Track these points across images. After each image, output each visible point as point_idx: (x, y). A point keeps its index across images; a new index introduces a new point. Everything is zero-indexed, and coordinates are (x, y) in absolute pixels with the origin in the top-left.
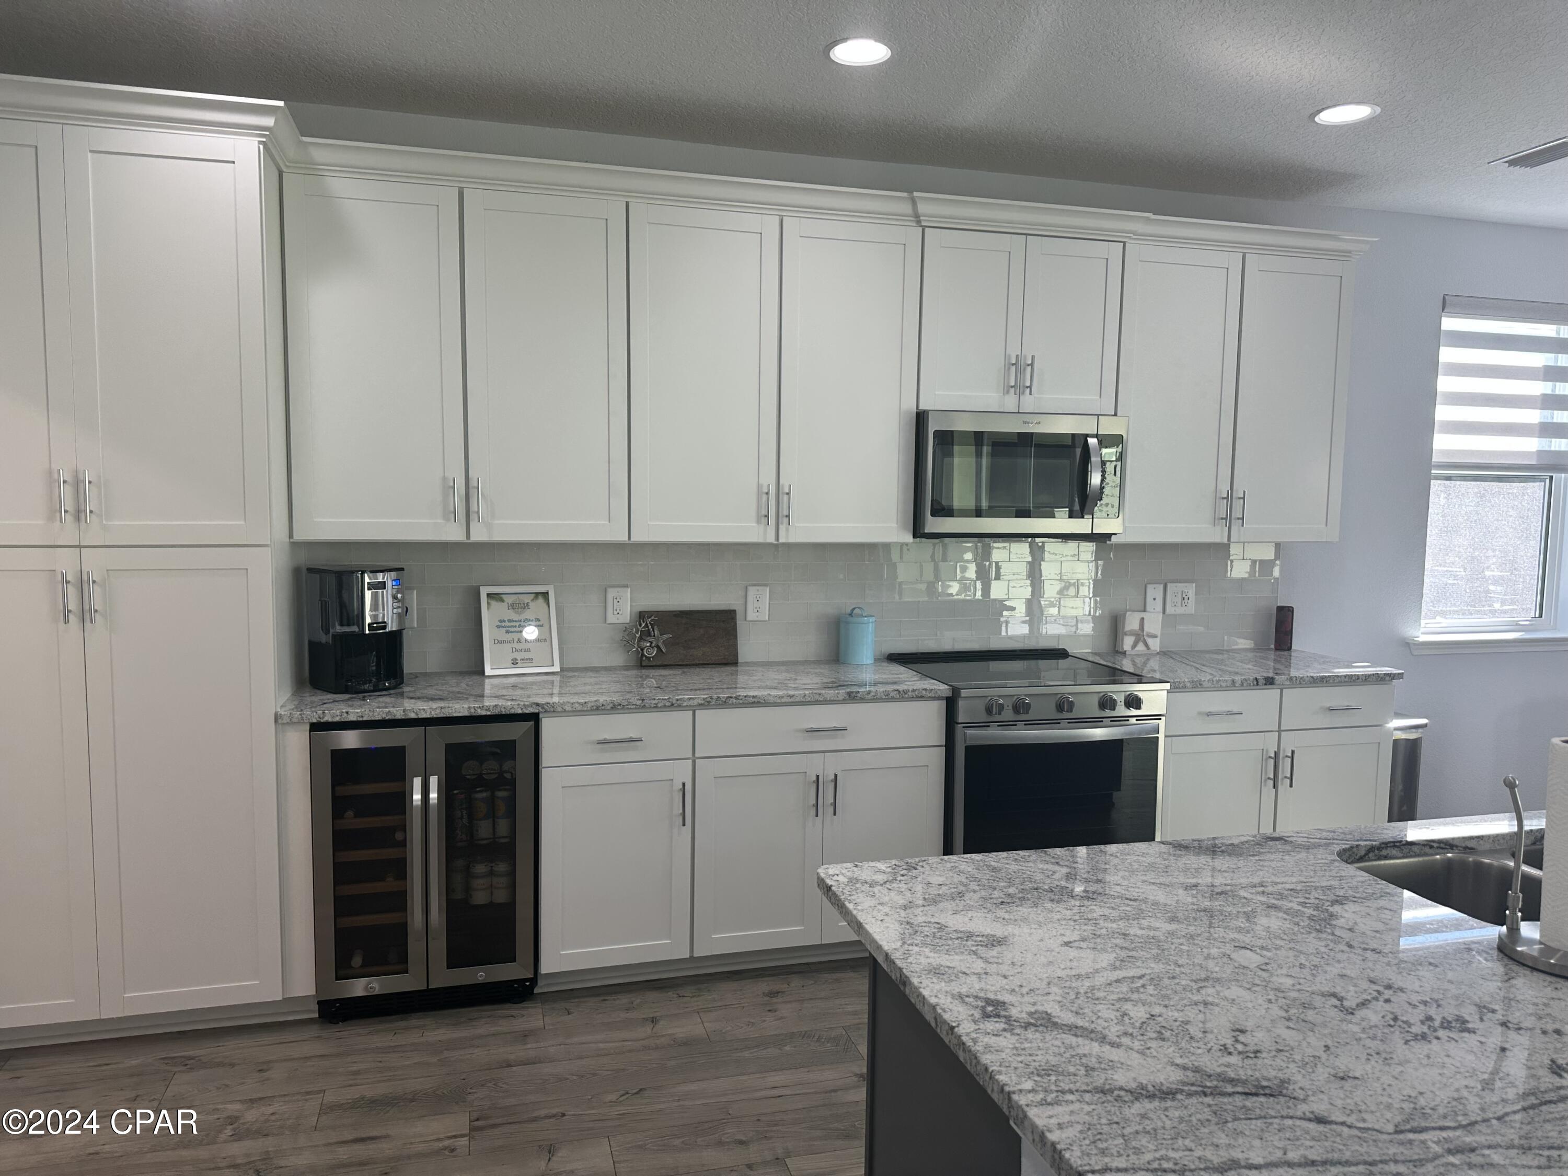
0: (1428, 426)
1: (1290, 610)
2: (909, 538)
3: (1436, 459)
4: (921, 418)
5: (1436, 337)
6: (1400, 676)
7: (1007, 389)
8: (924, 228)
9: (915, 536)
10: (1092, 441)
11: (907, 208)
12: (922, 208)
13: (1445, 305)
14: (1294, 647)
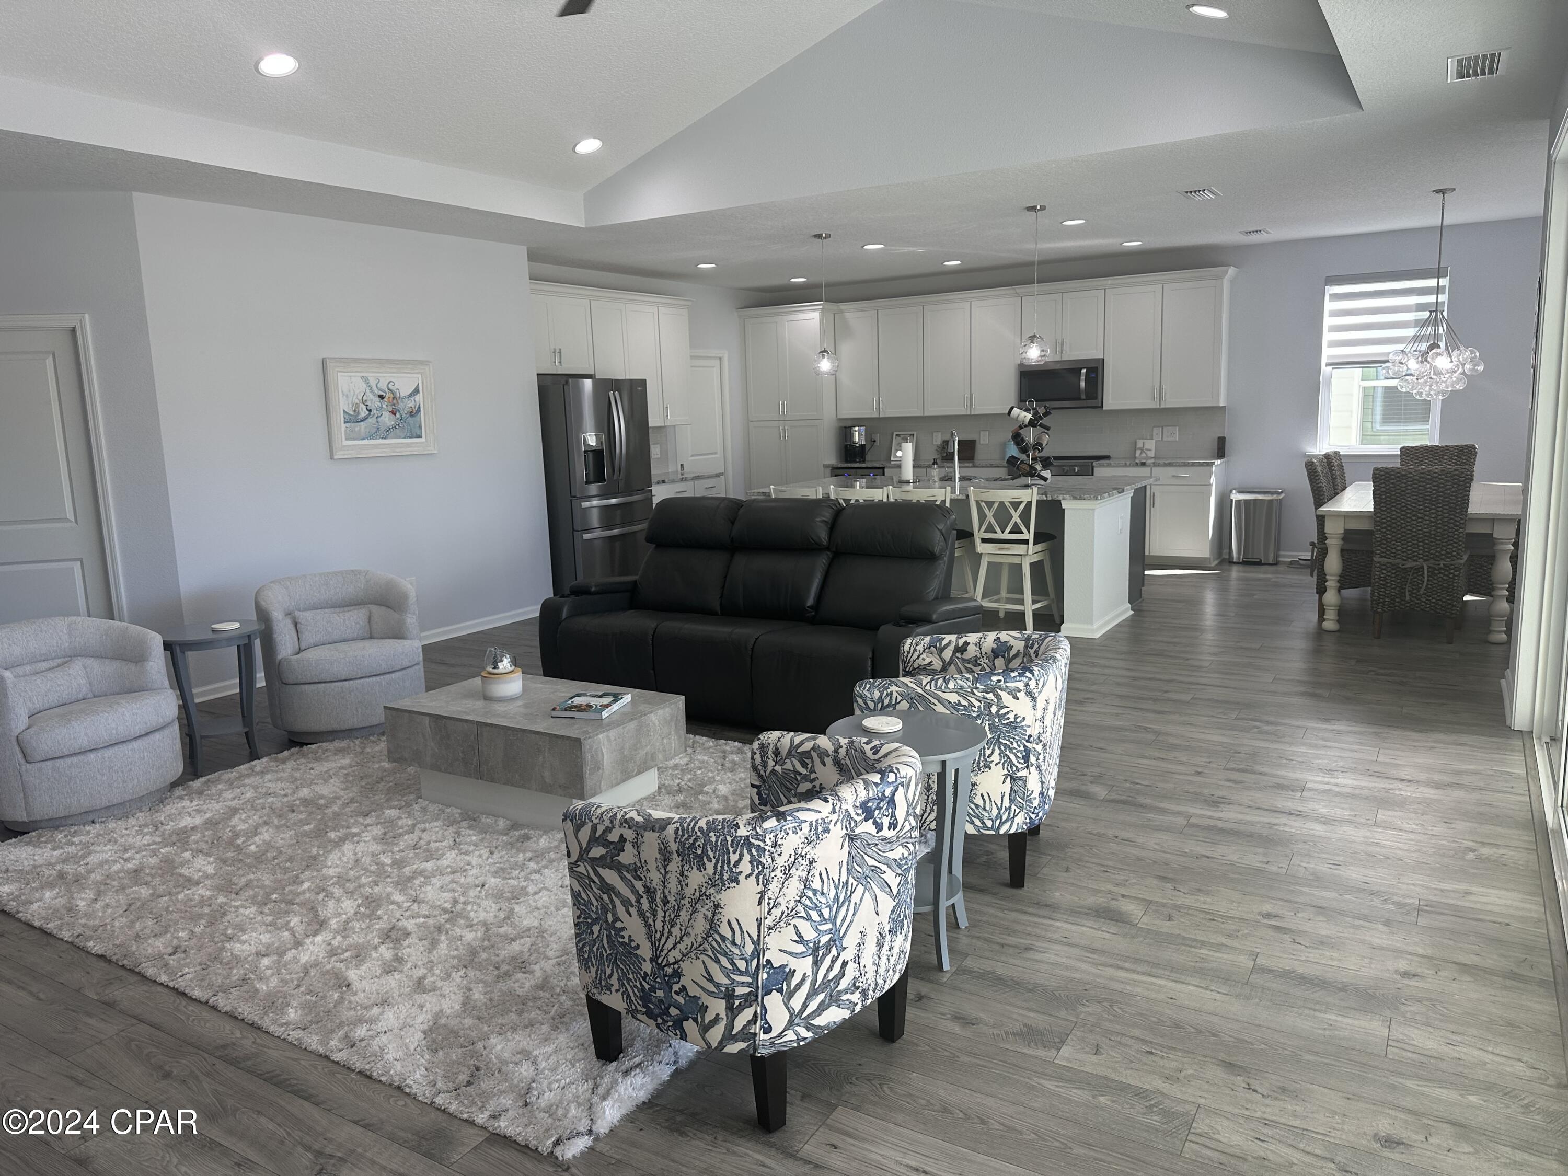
1: (1223, 438)
8: (1022, 297)
10: (1083, 371)
12: (1019, 291)
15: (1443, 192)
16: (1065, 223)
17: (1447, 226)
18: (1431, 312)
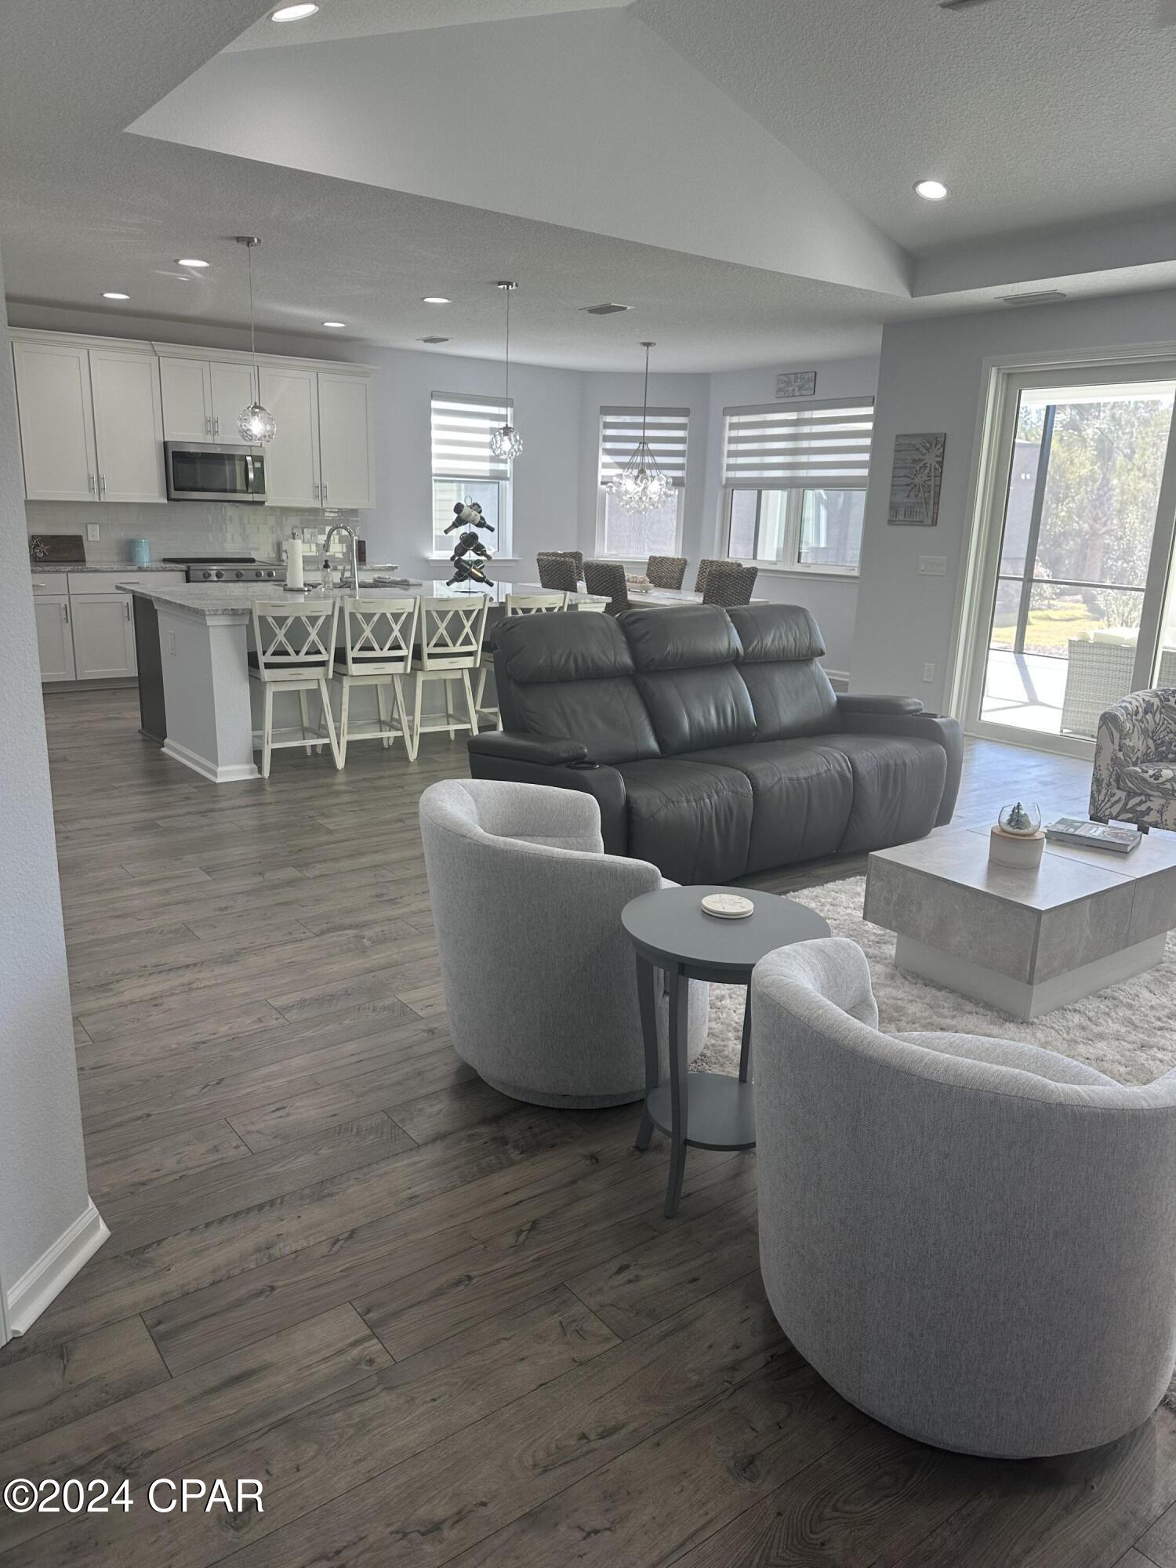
0: (428, 456)
1: (364, 542)
2: (166, 501)
3: (434, 472)
4: (165, 444)
5: (428, 411)
6: (396, 568)
7: (208, 432)
8: (159, 357)
9: (168, 500)
10: (249, 458)
11: (149, 348)
12: (156, 348)
13: (434, 395)
14: (367, 559)
15: (648, 345)
16: (427, 300)
17: (650, 373)
18: (640, 443)
